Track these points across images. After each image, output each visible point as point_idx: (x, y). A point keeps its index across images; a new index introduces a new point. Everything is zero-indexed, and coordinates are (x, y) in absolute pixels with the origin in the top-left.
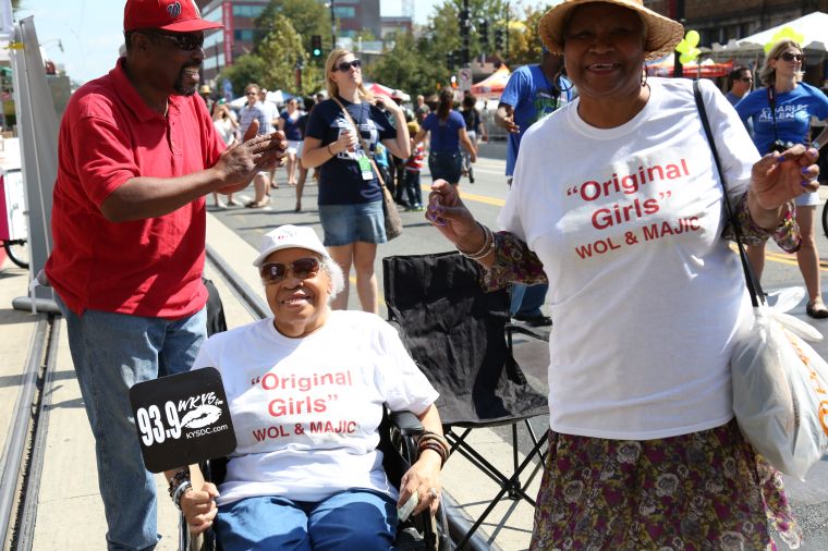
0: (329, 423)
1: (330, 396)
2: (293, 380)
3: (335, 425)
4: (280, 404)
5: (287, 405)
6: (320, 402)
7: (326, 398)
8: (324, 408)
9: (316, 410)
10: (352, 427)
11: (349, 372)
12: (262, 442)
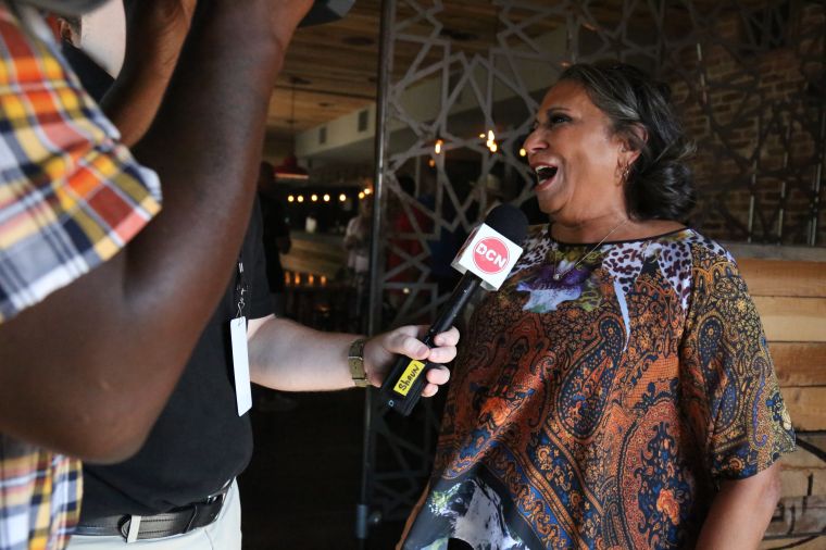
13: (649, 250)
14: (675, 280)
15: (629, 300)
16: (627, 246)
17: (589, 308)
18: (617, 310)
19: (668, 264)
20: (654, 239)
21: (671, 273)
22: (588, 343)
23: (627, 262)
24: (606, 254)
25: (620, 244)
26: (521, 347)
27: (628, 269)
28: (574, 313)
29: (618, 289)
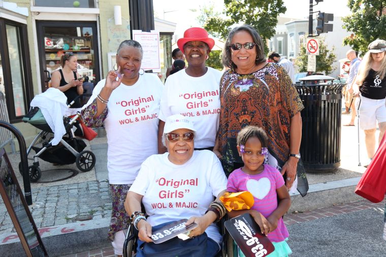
0: (184, 203)
1: (186, 190)
2: (172, 182)
3: (187, 204)
4: (164, 193)
5: (167, 194)
6: (181, 193)
7: (184, 191)
8: (183, 196)
9: (179, 197)
10: (195, 205)
11: (197, 179)
12: (155, 209)
13: (264, 70)
14: (274, 74)
15: (265, 81)
16: (259, 72)
17: (257, 86)
18: (264, 84)
19: (270, 71)
20: (264, 68)
21: (272, 73)
22: (261, 93)
23: (260, 75)
24: (255, 75)
25: (257, 72)
26: (244, 101)
27: (262, 76)
28: (254, 88)
29: (261, 80)
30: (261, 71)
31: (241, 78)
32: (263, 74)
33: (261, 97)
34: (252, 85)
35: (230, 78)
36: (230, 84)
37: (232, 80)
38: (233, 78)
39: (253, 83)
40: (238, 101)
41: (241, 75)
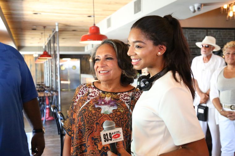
13: (131, 94)
19: (137, 97)
20: (130, 91)
23: (126, 98)
24: (119, 96)
27: (127, 100)
28: (119, 113)
29: (127, 105)
30: (127, 93)
31: (103, 95)
32: (128, 98)
33: (125, 125)
34: (115, 108)
35: (89, 93)
36: (88, 101)
37: (92, 96)
38: (93, 95)
39: (117, 105)
40: (97, 123)
41: (104, 92)
